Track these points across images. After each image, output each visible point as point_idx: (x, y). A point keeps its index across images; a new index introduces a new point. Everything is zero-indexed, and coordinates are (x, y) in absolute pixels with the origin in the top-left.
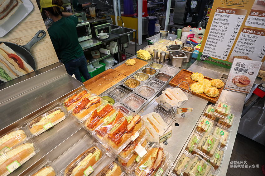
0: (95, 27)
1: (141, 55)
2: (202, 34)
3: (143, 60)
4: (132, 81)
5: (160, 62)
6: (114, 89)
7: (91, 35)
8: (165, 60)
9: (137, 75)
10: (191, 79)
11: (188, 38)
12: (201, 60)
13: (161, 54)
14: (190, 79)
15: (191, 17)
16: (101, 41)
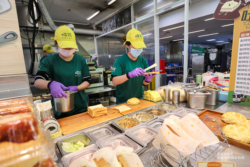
0: (108, 75)
1: (149, 96)
2: (229, 78)
3: (151, 101)
4: (129, 122)
5: (173, 103)
6: (99, 127)
7: (103, 83)
8: (179, 102)
9: (138, 116)
10: (223, 121)
11: (210, 81)
12: (234, 102)
13: (173, 92)
14: (221, 122)
15: (212, 69)
16: (111, 87)
